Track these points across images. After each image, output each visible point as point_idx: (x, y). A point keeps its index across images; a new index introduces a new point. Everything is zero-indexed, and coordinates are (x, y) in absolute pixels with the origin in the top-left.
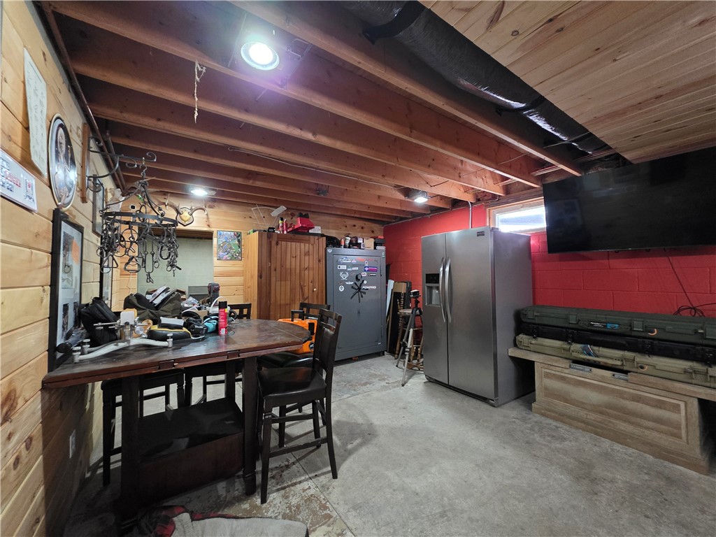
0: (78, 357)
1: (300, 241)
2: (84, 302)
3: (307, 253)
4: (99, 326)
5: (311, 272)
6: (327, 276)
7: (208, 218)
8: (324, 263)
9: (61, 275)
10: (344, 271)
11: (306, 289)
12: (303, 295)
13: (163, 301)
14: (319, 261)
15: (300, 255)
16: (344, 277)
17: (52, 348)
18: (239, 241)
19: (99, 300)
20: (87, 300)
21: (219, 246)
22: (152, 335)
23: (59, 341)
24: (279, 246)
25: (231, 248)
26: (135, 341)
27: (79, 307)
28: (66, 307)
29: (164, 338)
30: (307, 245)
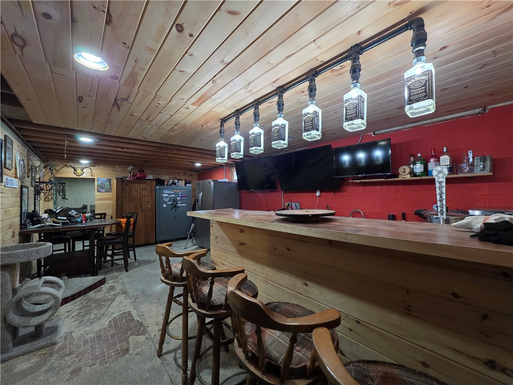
0: (28, 227)
1: (140, 183)
2: (29, 212)
3: (144, 189)
4: (35, 219)
5: (147, 198)
6: (156, 201)
7: (92, 172)
8: (154, 193)
9: (23, 203)
10: (166, 197)
11: (144, 207)
12: (142, 209)
13: (60, 211)
14: (152, 192)
15: (140, 191)
16: (166, 200)
17: (21, 225)
18: (109, 183)
19: (34, 211)
20: (30, 210)
21: (98, 186)
22: (54, 222)
23: (23, 223)
24: (128, 186)
25: (105, 186)
26: (47, 224)
27: (28, 213)
28: (24, 213)
29: (59, 223)
30: (144, 185)
